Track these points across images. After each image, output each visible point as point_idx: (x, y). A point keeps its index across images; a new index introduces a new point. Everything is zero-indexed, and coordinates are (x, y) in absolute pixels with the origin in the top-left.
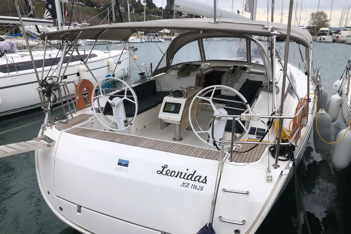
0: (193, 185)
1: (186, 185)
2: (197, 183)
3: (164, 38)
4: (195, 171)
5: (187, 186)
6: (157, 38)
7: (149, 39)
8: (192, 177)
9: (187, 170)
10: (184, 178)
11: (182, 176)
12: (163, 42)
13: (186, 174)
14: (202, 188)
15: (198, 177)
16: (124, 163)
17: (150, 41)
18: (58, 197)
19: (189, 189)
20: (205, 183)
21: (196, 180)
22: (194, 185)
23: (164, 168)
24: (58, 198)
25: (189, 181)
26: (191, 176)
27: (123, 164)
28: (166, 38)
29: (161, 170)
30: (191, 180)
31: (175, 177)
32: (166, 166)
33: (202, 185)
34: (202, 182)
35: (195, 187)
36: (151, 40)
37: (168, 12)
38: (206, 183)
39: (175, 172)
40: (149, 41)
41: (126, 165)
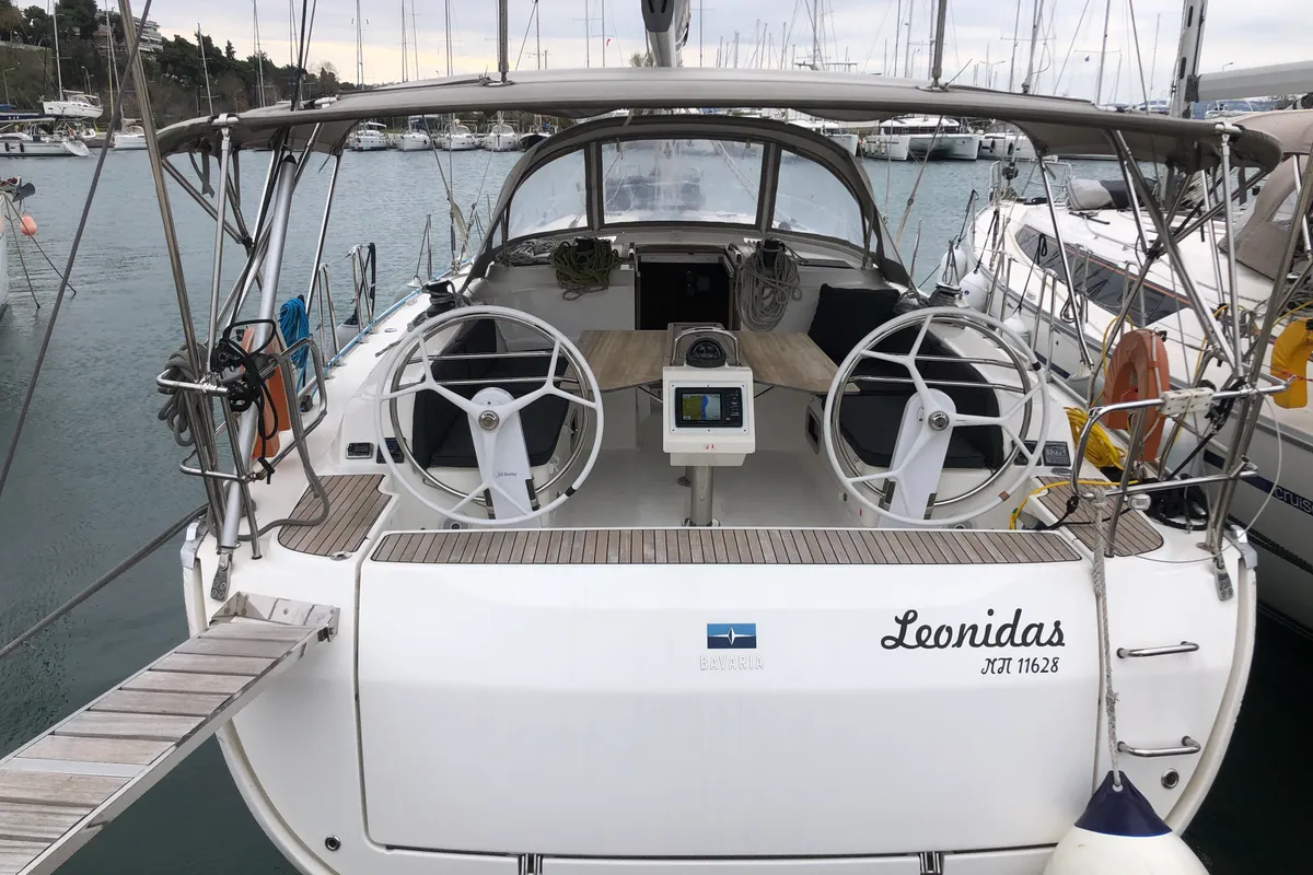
0: (1021, 660)
1: (998, 664)
2: (1033, 652)
3: (83, 140)
4: (1018, 612)
5: (1003, 668)
6: (47, 139)
7: (11, 145)
8: (1013, 632)
9: (991, 612)
10: (985, 642)
11: (979, 639)
12: (85, 157)
13: (989, 627)
14: (1055, 664)
15: (1034, 631)
16: (734, 636)
17: (17, 150)
18: (390, 847)
19: (1014, 677)
20: (1060, 643)
21: (1029, 640)
22: (1028, 660)
23: (904, 623)
24: (396, 852)
25: (1008, 651)
26: (1009, 630)
27: (731, 638)
28: (94, 140)
29: (895, 631)
30: (1013, 644)
31: (953, 646)
32: (911, 616)
33: (1050, 652)
34: (1050, 642)
35: (1033, 665)
36: (22, 148)
37: (71, 30)
38: (1063, 645)
39: (949, 630)
40: (13, 151)
41: (749, 642)
